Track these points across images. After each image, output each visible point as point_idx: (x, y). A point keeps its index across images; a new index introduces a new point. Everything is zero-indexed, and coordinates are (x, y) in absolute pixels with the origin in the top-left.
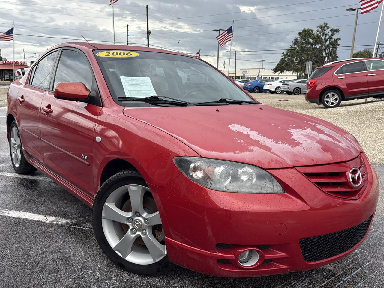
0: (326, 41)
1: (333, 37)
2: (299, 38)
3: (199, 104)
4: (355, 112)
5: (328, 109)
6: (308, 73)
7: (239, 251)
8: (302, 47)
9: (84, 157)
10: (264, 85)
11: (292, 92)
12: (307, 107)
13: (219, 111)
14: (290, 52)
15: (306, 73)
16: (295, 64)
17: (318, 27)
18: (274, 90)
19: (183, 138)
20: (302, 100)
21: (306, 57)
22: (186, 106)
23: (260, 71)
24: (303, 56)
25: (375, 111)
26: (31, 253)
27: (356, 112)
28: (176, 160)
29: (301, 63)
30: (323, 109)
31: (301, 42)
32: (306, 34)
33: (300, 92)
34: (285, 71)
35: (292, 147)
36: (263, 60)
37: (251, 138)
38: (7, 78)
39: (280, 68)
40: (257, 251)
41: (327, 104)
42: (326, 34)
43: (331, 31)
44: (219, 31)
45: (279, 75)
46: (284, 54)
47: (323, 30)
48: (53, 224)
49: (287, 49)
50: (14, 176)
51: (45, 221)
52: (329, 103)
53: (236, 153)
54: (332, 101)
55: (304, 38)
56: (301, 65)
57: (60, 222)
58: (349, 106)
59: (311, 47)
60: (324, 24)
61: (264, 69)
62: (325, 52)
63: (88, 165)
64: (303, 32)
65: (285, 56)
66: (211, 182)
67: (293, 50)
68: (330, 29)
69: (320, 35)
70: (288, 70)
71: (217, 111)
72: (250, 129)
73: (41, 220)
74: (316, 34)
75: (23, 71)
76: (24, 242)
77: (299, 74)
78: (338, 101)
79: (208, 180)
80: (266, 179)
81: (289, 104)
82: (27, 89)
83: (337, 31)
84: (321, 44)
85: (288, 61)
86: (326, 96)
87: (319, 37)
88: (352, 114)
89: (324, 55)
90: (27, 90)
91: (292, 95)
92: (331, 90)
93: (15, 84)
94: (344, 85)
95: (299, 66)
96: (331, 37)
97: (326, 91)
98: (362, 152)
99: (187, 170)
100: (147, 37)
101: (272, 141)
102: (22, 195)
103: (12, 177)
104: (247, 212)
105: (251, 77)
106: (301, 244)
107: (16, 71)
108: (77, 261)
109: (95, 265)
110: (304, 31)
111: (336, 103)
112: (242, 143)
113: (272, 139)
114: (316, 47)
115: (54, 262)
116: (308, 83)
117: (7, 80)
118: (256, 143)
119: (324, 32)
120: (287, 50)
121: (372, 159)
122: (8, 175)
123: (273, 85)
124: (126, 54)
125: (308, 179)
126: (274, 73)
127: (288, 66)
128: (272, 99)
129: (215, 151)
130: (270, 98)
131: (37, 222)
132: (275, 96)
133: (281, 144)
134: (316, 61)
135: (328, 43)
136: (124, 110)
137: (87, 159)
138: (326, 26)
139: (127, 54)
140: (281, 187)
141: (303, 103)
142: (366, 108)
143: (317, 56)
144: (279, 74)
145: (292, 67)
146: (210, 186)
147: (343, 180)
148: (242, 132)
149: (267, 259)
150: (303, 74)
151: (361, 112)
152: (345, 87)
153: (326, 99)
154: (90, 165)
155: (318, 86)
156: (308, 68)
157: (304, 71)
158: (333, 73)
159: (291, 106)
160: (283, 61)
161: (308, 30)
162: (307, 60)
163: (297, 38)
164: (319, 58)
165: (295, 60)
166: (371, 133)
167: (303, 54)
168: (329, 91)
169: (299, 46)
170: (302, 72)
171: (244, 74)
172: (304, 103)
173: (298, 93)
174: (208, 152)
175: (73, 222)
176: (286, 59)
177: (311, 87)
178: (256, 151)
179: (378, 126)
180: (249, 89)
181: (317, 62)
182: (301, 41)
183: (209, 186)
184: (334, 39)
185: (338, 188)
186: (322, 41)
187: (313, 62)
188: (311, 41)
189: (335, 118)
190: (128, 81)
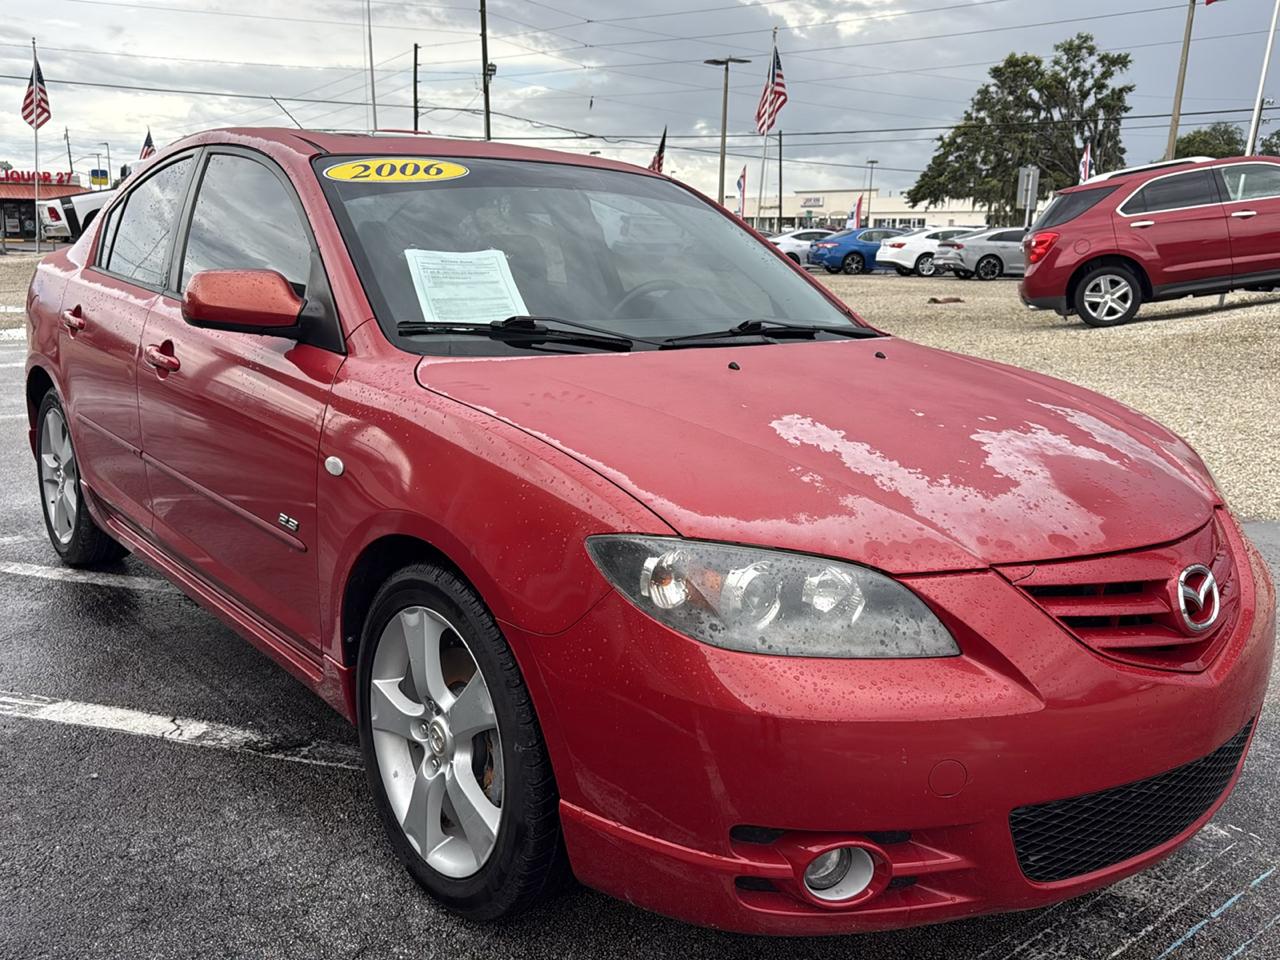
0: (1085, 95)
1: (1108, 82)
2: (995, 85)
3: (670, 344)
4: (1187, 340)
5: (1096, 330)
6: (1025, 206)
7: (809, 849)
8: (1004, 119)
9: (288, 521)
10: (878, 247)
11: (973, 269)
12: (1026, 323)
13: (738, 369)
14: (965, 134)
15: (1019, 205)
16: (980, 175)
17: (1057, 48)
18: (910, 264)
19: (618, 470)
20: (1007, 300)
21: (1017, 150)
22: (627, 349)
23: (861, 200)
24: (1007, 145)
25: (1256, 339)
26: (133, 851)
27: (1192, 340)
28: (596, 547)
29: (1000, 169)
30: (1078, 331)
31: (999, 100)
32: (1016, 74)
33: (997, 271)
34: (947, 199)
35: (986, 497)
36: (873, 162)
37: (846, 465)
38: (14, 227)
39: (930, 189)
40: (867, 851)
41: (1094, 314)
42: (1085, 74)
43: (1101, 60)
44: (725, 63)
45: (926, 212)
46: (943, 142)
47: (1075, 57)
48: (202, 747)
49: (955, 125)
50: (60, 578)
51: (175, 736)
52: (1099, 310)
53: (796, 522)
54: (1110, 304)
55: (1010, 87)
56: (999, 178)
57: (225, 741)
58: (1167, 321)
59: (1034, 117)
60: (1079, 37)
61: (876, 190)
62: (1082, 133)
63: (300, 550)
64: (1005, 67)
65: (948, 148)
66: (714, 622)
67: (973, 126)
68: (1099, 55)
69: (1063, 75)
70: (957, 195)
71: (733, 368)
72: (843, 433)
73: (159, 734)
74: (1049, 73)
75: (66, 206)
76: (108, 813)
77: (993, 209)
78: (1129, 302)
79: (704, 616)
80: (897, 611)
81: (965, 314)
82: (92, 285)
83: (1122, 61)
84: (1067, 106)
85: (957, 165)
86: (1091, 286)
87: (1062, 83)
88: (1180, 350)
89: (1079, 144)
90: (91, 289)
91: (972, 282)
92: (1107, 265)
93: (52, 265)
94: (1148, 249)
95: (995, 182)
96: (1102, 81)
97: (1089, 272)
98: (1219, 506)
99: (633, 577)
100: (481, 86)
101: (920, 476)
102: (90, 645)
103: (52, 580)
104: (833, 723)
105: (831, 220)
106: (1013, 824)
107: (45, 205)
108: (291, 878)
109: (350, 892)
110: (1012, 62)
111: (1122, 309)
112: (817, 484)
113: (919, 470)
114: (1052, 118)
115: (212, 884)
116: (1030, 241)
117: (14, 235)
118: (865, 485)
119: (1076, 65)
120: (951, 128)
121: (1253, 507)
122: (37, 575)
123: (910, 248)
124: (422, 170)
125: (1038, 607)
126: (911, 204)
127: (957, 181)
128: (906, 295)
129: (726, 514)
130: (898, 292)
131: (147, 740)
132: (917, 285)
133: (949, 486)
134: (1050, 164)
135: (1090, 102)
136: (419, 369)
137: (297, 530)
138: (1085, 45)
139: (427, 170)
140: (948, 634)
141: (1010, 310)
142: (1223, 326)
143: (1054, 148)
144: (927, 208)
145: (972, 185)
146: (711, 637)
147: (1156, 608)
148: (818, 445)
149: (902, 877)
150: (1008, 209)
151: (1208, 343)
152: (1154, 254)
153: (1090, 296)
154: (306, 550)
155: (1062, 254)
156: (1025, 187)
157: (1012, 198)
158: (1115, 211)
159: (970, 318)
160: (939, 163)
161: (1025, 61)
162: (1022, 162)
163: (988, 86)
164: (1059, 154)
165: (979, 160)
166: (1247, 415)
167: (1006, 139)
168: (1098, 271)
169: (993, 113)
170: (1002, 201)
171: (811, 209)
172: (1013, 309)
173: (993, 273)
174: (703, 518)
175: (269, 738)
176: (951, 158)
177: (1040, 256)
178: (863, 514)
179: (1267, 389)
180: (826, 260)
181: (1053, 167)
182: (1001, 96)
183: (706, 636)
184: (1110, 90)
185: (1138, 634)
186: (1072, 96)
187: (1039, 167)
188: (1035, 95)
189: (1123, 364)
190: (431, 266)
